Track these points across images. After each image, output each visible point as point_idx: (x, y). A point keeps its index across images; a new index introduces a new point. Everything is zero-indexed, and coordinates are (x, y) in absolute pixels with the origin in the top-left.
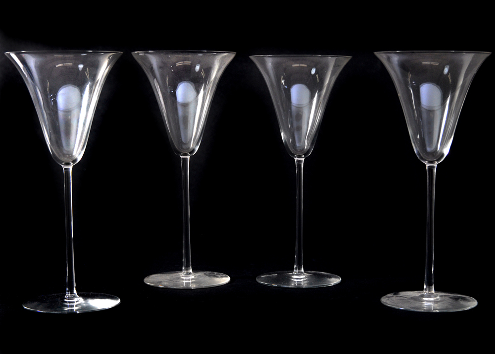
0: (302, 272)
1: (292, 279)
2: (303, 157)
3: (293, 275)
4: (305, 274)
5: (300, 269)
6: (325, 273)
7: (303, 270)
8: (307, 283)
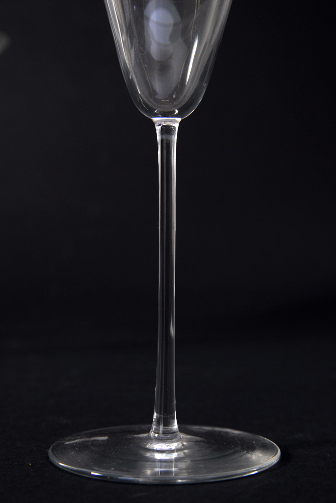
0: (174, 432)
1: (148, 455)
2: (177, 116)
3: (149, 439)
4: (182, 435)
5: (167, 423)
6: (236, 432)
7: (175, 426)
8: (187, 468)
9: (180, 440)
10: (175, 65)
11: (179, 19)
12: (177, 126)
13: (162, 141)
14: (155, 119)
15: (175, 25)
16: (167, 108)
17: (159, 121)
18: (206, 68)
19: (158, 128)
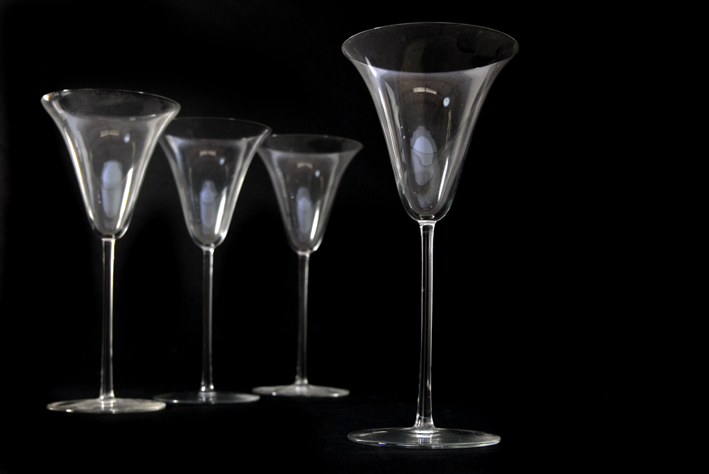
9: (433, 429)
10: (432, 185)
11: (436, 150)
12: (434, 225)
13: (424, 234)
14: (419, 221)
15: (434, 153)
16: (426, 214)
17: (422, 223)
18: (453, 187)
19: (421, 227)
